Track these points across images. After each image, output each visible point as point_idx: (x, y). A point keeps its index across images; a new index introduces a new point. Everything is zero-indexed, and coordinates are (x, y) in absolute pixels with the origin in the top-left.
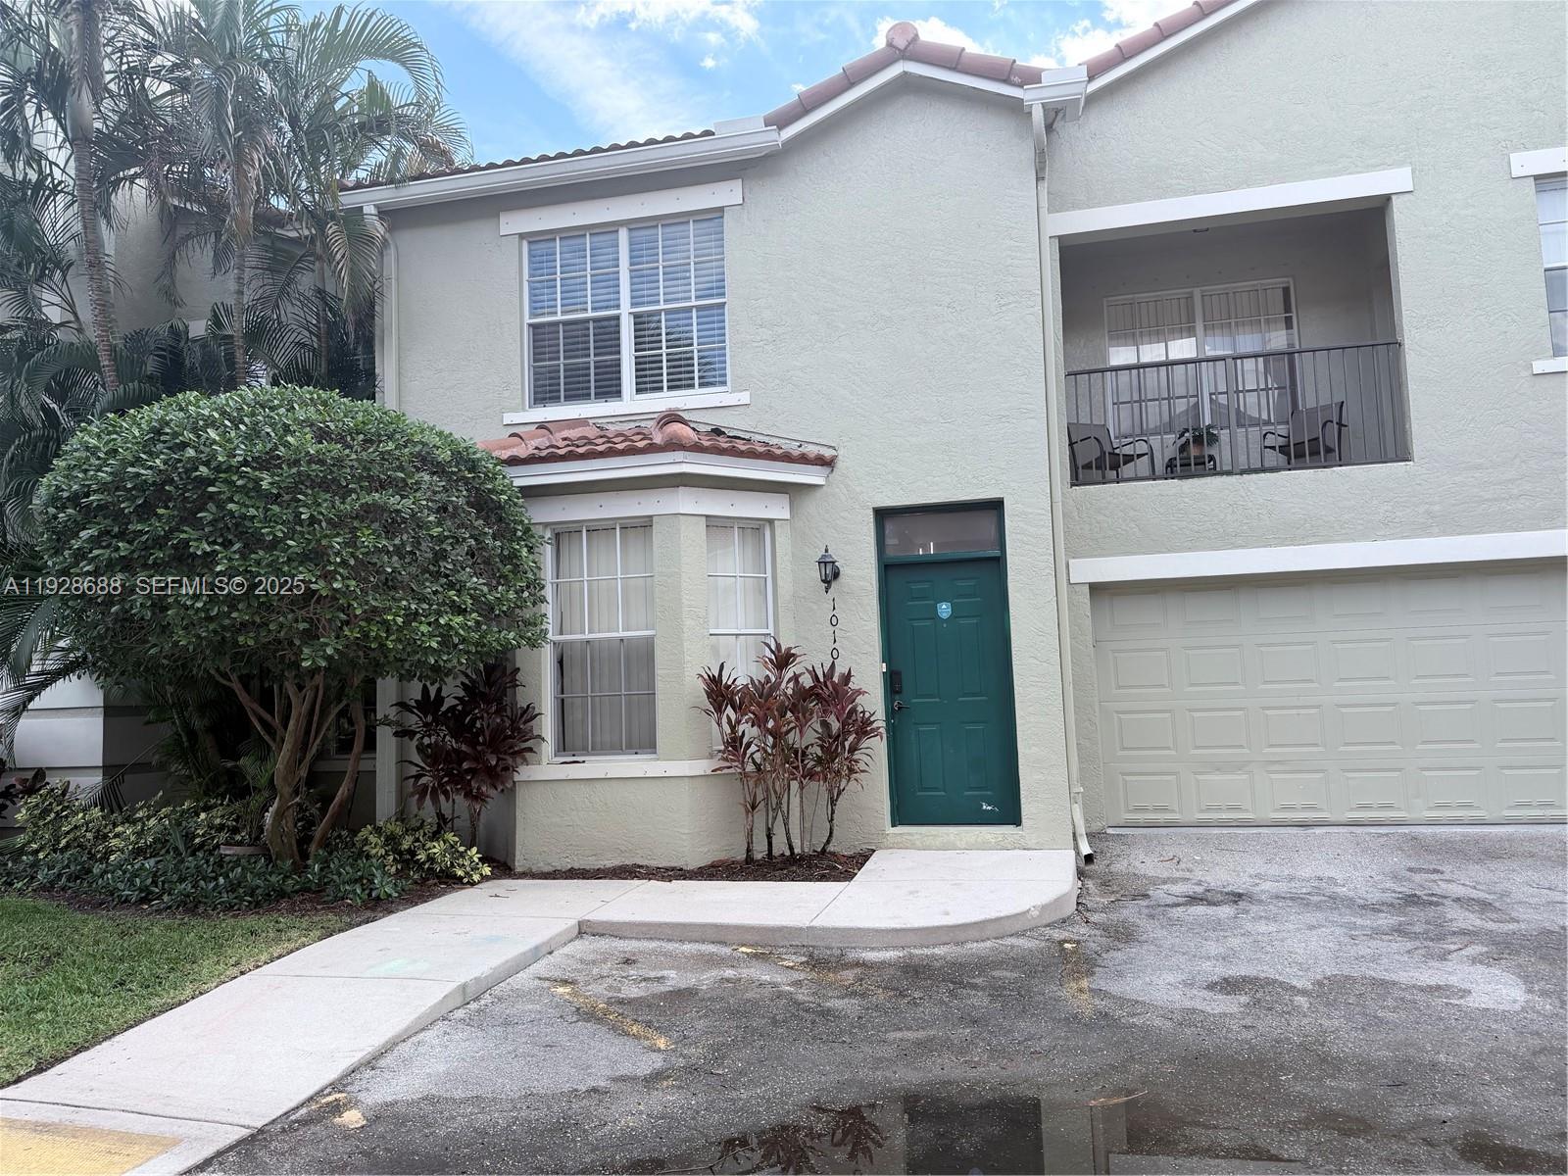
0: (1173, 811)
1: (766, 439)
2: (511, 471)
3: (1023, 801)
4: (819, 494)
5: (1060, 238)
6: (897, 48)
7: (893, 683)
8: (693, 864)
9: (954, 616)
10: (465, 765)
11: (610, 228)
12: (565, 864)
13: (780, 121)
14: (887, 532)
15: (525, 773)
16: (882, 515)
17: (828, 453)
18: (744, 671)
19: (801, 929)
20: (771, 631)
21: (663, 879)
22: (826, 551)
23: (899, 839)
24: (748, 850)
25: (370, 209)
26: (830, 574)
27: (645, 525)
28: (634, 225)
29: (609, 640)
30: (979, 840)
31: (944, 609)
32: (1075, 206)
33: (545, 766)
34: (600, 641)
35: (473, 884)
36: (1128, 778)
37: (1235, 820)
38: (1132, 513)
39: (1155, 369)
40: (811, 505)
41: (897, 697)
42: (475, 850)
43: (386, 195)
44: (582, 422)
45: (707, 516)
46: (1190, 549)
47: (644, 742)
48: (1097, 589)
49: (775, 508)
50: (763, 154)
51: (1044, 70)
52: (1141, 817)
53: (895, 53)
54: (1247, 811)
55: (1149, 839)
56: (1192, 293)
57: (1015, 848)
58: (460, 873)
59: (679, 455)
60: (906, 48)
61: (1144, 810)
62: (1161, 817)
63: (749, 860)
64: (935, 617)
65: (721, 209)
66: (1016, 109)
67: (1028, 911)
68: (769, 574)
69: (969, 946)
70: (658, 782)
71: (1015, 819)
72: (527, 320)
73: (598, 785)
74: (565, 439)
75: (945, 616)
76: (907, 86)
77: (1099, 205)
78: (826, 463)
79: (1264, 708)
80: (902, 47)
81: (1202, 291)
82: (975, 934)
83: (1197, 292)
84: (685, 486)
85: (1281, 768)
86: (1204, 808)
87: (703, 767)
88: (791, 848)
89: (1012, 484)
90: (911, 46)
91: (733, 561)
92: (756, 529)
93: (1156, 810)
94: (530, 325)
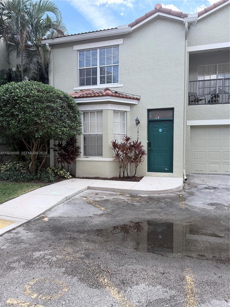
0: (204, 171)
1: (126, 94)
2: (75, 100)
3: (174, 168)
4: (136, 106)
5: (189, 52)
6: (157, 9)
7: (149, 145)
8: (109, 177)
9: (162, 132)
10: (67, 157)
11: (96, 49)
12: (85, 176)
13: (132, 26)
14: (150, 114)
15: (78, 159)
16: (149, 111)
17: (138, 97)
18: (120, 141)
19: (129, 190)
20: (125, 133)
21: (103, 180)
22: (137, 118)
23: (149, 174)
24: (120, 175)
25: (47, 44)
26: (138, 122)
27: (101, 111)
28: (100, 48)
29: (94, 134)
30: (164, 175)
31: (160, 130)
32: (193, 45)
33: (82, 158)
34: (92, 134)
35: (68, 179)
36: (195, 165)
37: (216, 173)
38: (200, 111)
39: (207, 81)
40: (135, 108)
41: (150, 147)
42: (68, 173)
43: (50, 41)
44: (89, 90)
45: (114, 110)
46: (212, 119)
47: (101, 154)
48: (192, 127)
49: (127, 109)
50: (127, 33)
51: (188, 14)
52: (197, 172)
53: (157, 10)
54: (218, 172)
55: (198, 176)
56: (216, 65)
57: (171, 177)
58: (66, 177)
59: (108, 97)
60: (159, 9)
61: (198, 171)
62: (201, 172)
63: (120, 177)
64: (158, 132)
65: (119, 45)
66: (182, 23)
67: (173, 189)
68: (125, 122)
69: (161, 194)
70: (103, 162)
71: (172, 171)
72: (79, 68)
73: (91, 162)
74: (86, 93)
75: (160, 131)
76: (159, 18)
77: (198, 45)
78: (138, 99)
79: (224, 152)
80: (158, 9)
81: (219, 64)
82: (162, 192)
83: (218, 65)
84: (110, 104)
85: (226, 164)
86: (210, 171)
87: (111, 159)
88: (128, 175)
89: (176, 105)
90: (160, 9)
91: (118, 119)
92: (124, 113)
93: (200, 171)
94: (79, 69)
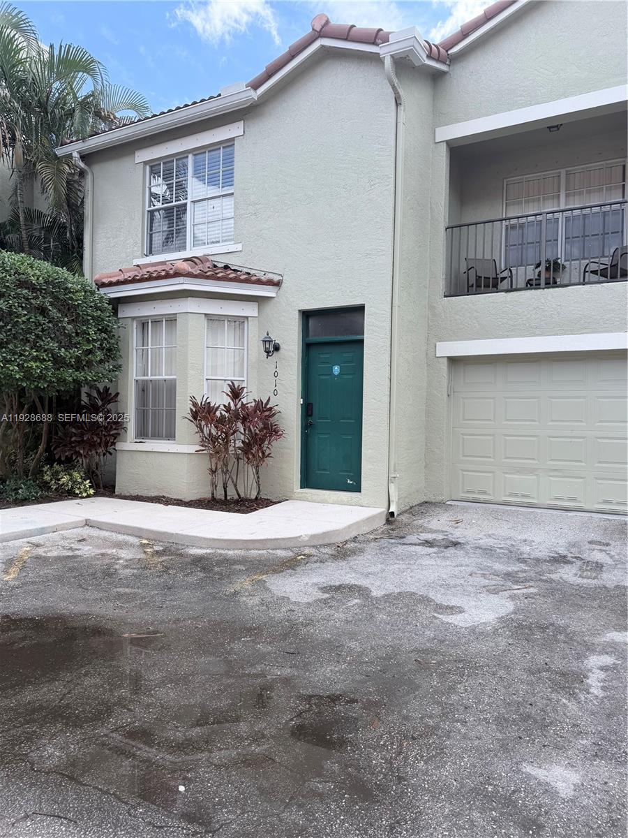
0: (489, 494)
1: (249, 271)
3: (362, 480)
4: (273, 301)
5: (448, 142)
6: (316, 31)
7: (308, 410)
8: (187, 497)
9: (341, 374)
10: (73, 439)
11: (183, 156)
12: (134, 493)
13: (255, 86)
14: (310, 324)
15: (119, 446)
16: (306, 315)
17: (276, 278)
18: (221, 400)
20: (245, 378)
22: (268, 334)
23: (300, 495)
24: (213, 494)
25: (75, 155)
26: (272, 348)
27: (172, 320)
28: (198, 151)
29: (159, 380)
31: (336, 369)
33: (129, 443)
34: (156, 380)
35: (82, 498)
36: (465, 473)
37: (526, 503)
40: (269, 308)
41: (310, 418)
42: (88, 481)
43: (80, 146)
44: (163, 263)
45: (205, 314)
46: (508, 337)
47: (171, 436)
48: (453, 361)
49: (250, 310)
50: (246, 105)
51: (390, 33)
52: (471, 496)
53: (319, 34)
54: (533, 498)
56: (560, 172)
58: (77, 492)
59: (181, 279)
60: (321, 30)
61: (473, 492)
62: (482, 497)
63: (213, 498)
64: (331, 374)
65: (233, 139)
66: (376, 59)
67: (300, 537)
68: (245, 348)
70: (175, 455)
72: (147, 209)
73: (150, 455)
74: (148, 272)
75: (336, 373)
76: (327, 55)
78: (277, 284)
79: (550, 437)
80: (318, 30)
81: (567, 171)
83: (563, 172)
84: (193, 297)
85: (556, 473)
86: (508, 494)
87: (193, 448)
88: (239, 495)
89: (370, 296)
90: (324, 29)
91: (227, 337)
92: (240, 321)
93: (480, 493)
94: (148, 211)
